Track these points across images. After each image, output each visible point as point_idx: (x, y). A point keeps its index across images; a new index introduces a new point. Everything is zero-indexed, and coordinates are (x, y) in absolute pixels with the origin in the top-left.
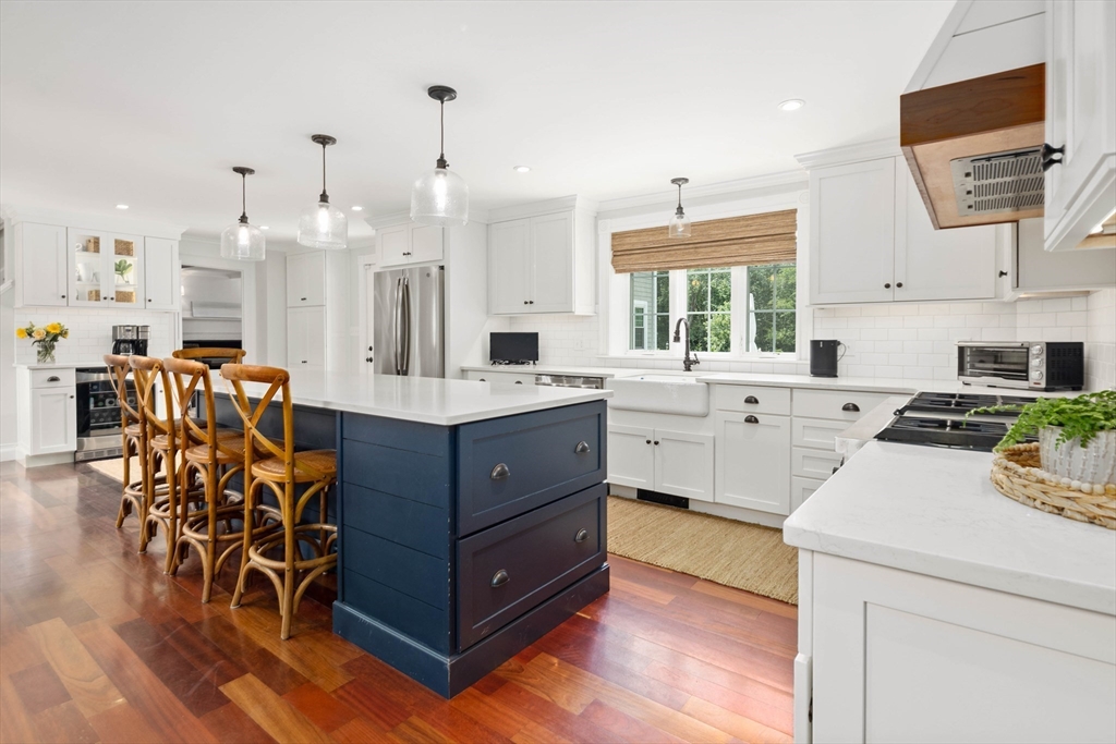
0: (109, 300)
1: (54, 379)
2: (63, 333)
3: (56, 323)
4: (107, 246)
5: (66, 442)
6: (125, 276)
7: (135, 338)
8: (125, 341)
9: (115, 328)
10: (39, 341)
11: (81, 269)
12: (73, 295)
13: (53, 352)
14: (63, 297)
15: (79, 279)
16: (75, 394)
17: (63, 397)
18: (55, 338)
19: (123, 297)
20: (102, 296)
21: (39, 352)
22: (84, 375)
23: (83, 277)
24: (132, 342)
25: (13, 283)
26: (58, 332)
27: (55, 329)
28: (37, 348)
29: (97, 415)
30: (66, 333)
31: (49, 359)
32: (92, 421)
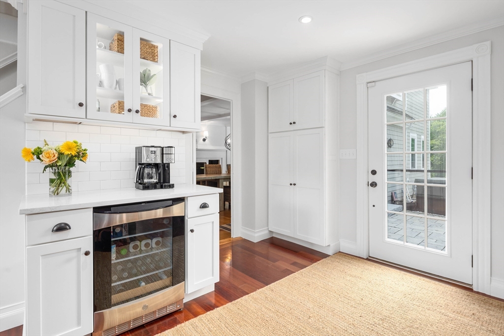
0: (133, 113)
1: (62, 228)
2: (81, 155)
3: (71, 140)
4: (132, 46)
5: (79, 324)
6: (149, 87)
7: (159, 161)
8: (149, 165)
9: (139, 150)
10: (51, 166)
11: (102, 72)
12: (92, 106)
13: (69, 181)
14: (81, 105)
15: (101, 84)
16: (91, 249)
17: (74, 254)
18: (71, 163)
19: (147, 110)
20: (126, 107)
21: (52, 181)
22: (106, 217)
23: (106, 83)
24: (156, 166)
25: (24, 88)
26: (74, 153)
27: (70, 149)
28: (50, 174)
29: (119, 267)
30: (84, 155)
31: (63, 190)
32: (114, 277)
